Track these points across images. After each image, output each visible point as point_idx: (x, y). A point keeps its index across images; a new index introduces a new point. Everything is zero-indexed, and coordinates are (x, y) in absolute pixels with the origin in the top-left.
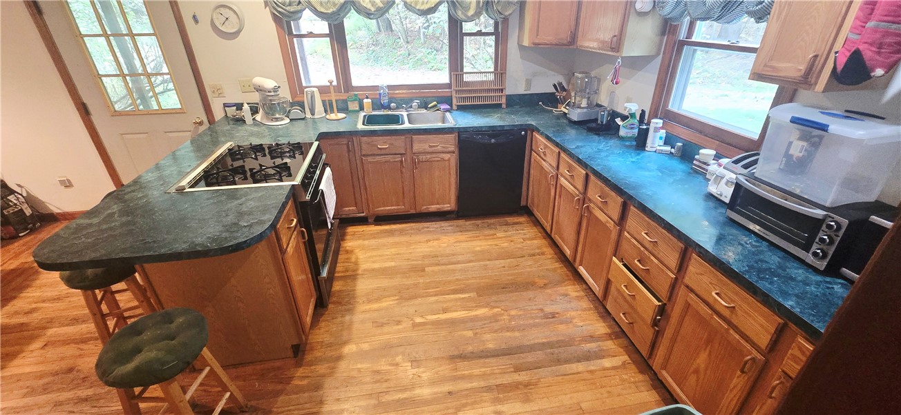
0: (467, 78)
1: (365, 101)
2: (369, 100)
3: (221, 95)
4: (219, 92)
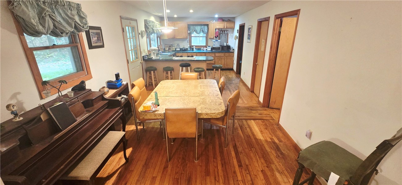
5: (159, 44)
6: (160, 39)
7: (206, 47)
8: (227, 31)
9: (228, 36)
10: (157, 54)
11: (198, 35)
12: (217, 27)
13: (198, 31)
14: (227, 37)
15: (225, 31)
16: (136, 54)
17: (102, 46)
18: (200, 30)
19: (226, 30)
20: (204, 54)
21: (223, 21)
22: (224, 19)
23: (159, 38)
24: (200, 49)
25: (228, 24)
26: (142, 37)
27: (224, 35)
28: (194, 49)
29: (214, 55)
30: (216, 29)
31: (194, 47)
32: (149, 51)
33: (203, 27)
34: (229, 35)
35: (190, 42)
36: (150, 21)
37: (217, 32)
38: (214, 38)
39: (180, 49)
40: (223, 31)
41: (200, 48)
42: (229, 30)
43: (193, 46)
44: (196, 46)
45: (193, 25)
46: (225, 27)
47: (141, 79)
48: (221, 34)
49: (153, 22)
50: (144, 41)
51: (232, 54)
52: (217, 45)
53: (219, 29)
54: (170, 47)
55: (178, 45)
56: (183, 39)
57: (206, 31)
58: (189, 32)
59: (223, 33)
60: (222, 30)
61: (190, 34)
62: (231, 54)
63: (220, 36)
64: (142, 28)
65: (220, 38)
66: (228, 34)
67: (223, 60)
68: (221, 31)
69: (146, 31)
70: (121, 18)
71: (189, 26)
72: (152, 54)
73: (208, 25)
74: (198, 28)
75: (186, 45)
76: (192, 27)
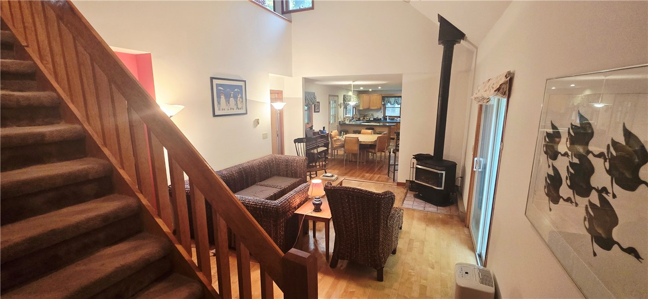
5: (354, 114)
6: (356, 109)
10: (350, 121)
11: (392, 106)
13: (392, 103)
16: (335, 120)
17: (319, 112)
18: (394, 101)
23: (354, 109)
26: (340, 107)
28: (388, 119)
32: (344, 118)
33: (396, 98)
35: (384, 113)
36: (348, 96)
39: (374, 119)
41: (394, 119)
43: (386, 116)
44: (389, 116)
45: (388, 97)
47: (337, 131)
49: (350, 96)
50: (341, 110)
54: (364, 116)
55: (372, 115)
56: (378, 110)
58: (383, 103)
61: (384, 105)
64: (341, 101)
69: (344, 103)
70: (329, 96)
71: (383, 98)
72: (346, 120)
73: (401, 97)
74: (392, 100)
75: (380, 115)
76: (386, 99)
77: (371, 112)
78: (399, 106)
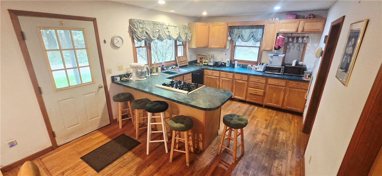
0: (183, 55)
1: (159, 68)
2: (160, 68)
3: (111, 73)
4: (110, 71)
7: (256, 63)
8: (303, 37)
9: (304, 48)
11: (245, 44)
12: (281, 30)
13: (246, 37)
14: (302, 49)
15: (298, 38)
18: (248, 35)
19: (301, 35)
20: (247, 76)
21: (297, 17)
22: (298, 14)
24: (244, 67)
25: (306, 24)
27: (296, 45)
28: (236, 66)
29: (264, 81)
30: (278, 34)
31: (236, 62)
33: (254, 30)
34: (309, 45)
35: (232, 54)
37: (279, 40)
38: (271, 50)
39: (215, 63)
40: (293, 38)
41: (247, 65)
42: (310, 35)
44: (239, 61)
45: (238, 27)
46: (300, 30)
48: (291, 44)
51: (305, 84)
52: (277, 63)
53: (285, 34)
54: (202, 58)
55: (213, 57)
57: (259, 37)
58: (230, 38)
59: (295, 41)
60: (293, 35)
61: (232, 41)
62: (302, 84)
63: (288, 47)
65: (288, 50)
66: (305, 44)
67: (282, 94)
68: (289, 38)
71: (231, 28)
73: (262, 27)
74: (246, 33)
75: (224, 58)
76: (236, 31)
77: (212, 53)
78: (258, 44)
